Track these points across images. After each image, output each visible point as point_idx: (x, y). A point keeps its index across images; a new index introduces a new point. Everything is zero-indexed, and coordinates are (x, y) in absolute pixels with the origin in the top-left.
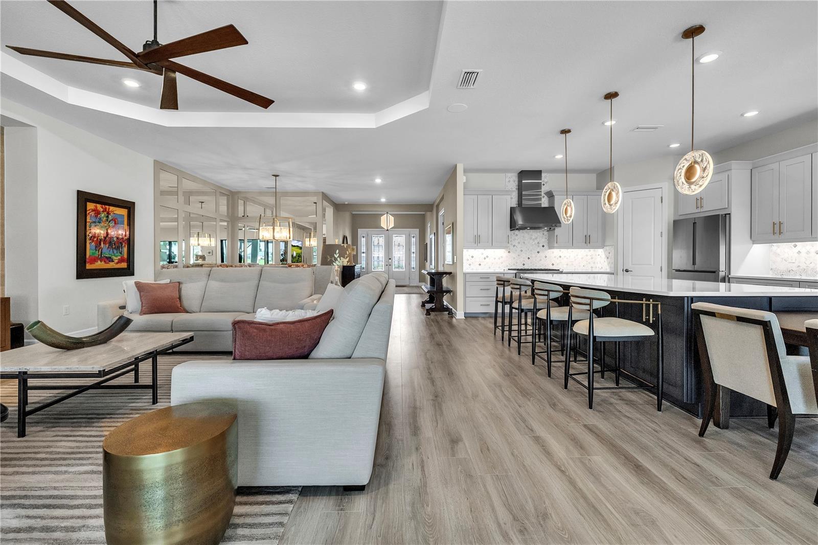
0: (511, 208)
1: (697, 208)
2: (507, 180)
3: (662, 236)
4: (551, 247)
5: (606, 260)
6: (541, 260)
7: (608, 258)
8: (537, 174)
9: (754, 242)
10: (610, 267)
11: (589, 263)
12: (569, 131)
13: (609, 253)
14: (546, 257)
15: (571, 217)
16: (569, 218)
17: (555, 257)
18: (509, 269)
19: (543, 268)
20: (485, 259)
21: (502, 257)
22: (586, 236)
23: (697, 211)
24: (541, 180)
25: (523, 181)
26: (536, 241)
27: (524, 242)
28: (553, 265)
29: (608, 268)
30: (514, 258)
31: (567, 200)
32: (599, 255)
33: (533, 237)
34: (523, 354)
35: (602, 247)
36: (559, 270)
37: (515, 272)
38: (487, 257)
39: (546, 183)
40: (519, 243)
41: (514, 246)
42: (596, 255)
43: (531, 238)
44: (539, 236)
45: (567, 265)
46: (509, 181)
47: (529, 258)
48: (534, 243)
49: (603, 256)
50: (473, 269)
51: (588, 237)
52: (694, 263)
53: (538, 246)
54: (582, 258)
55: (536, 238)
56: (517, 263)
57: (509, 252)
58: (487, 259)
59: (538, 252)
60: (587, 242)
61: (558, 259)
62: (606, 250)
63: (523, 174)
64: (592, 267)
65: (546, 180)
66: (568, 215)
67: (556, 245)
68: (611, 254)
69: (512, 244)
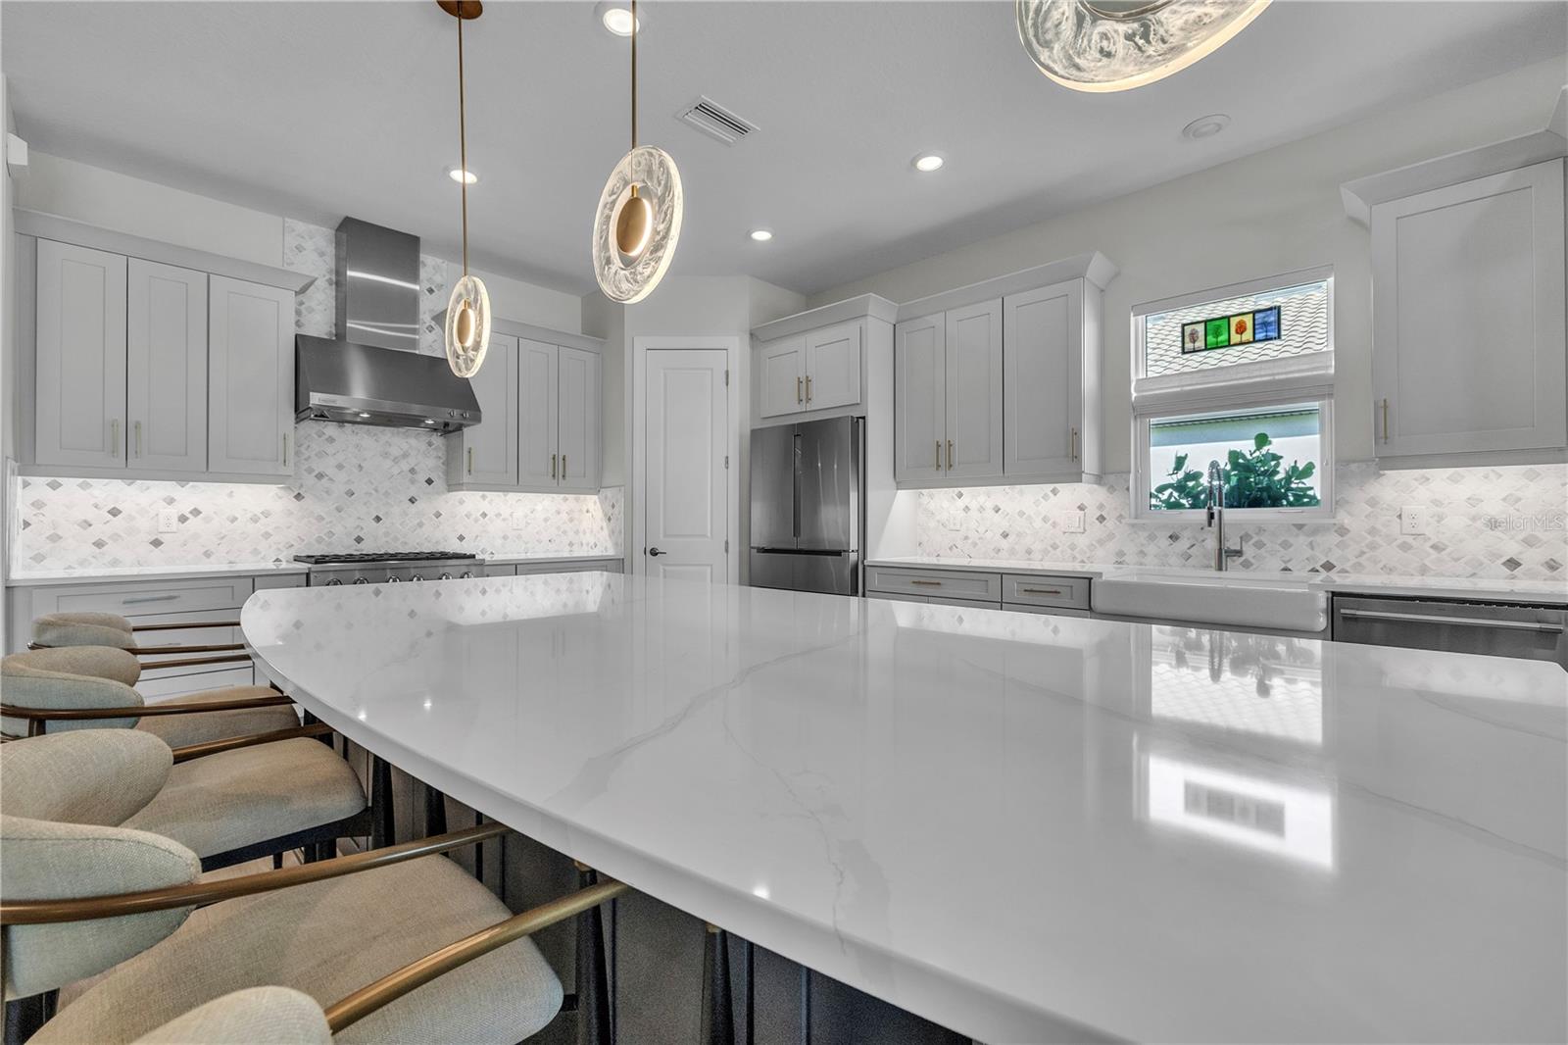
0: (299, 338)
2: (291, 241)
3: (727, 467)
4: (453, 486)
5: (605, 524)
6: (420, 525)
7: (609, 519)
9: (900, 485)
10: (616, 544)
11: (565, 532)
13: (613, 506)
14: (438, 515)
17: (468, 516)
20: (183, 519)
21: (266, 514)
22: (554, 458)
24: (416, 280)
25: (352, 273)
26: (405, 466)
27: (360, 467)
28: (461, 538)
29: (609, 544)
30: (320, 518)
32: (588, 511)
33: (395, 451)
35: (596, 488)
36: (473, 556)
38: (195, 512)
39: (439, 286)
40: (340, 467)
41: (320, 476)
42: (581, 511)
43: (386, 455)
44: (415, 448)
45: (505, 538)
47: (378, 519)
48: (396, 471)
49: (599, 514)
51: (561, 462)
53: (413, 482)
54: (546, 520)
55: (405, 455)
56: (331, 534)
57: (299, 496)
58: (193, 521)
59: (412, 500)
60: (558, 475)
61: (476, 521)
62: (606, 498)
63: (351, 232)
64: (571, 544)
65: (437, 279)
67: (466, 478)
68: (616, 509)
69: (311, 470)
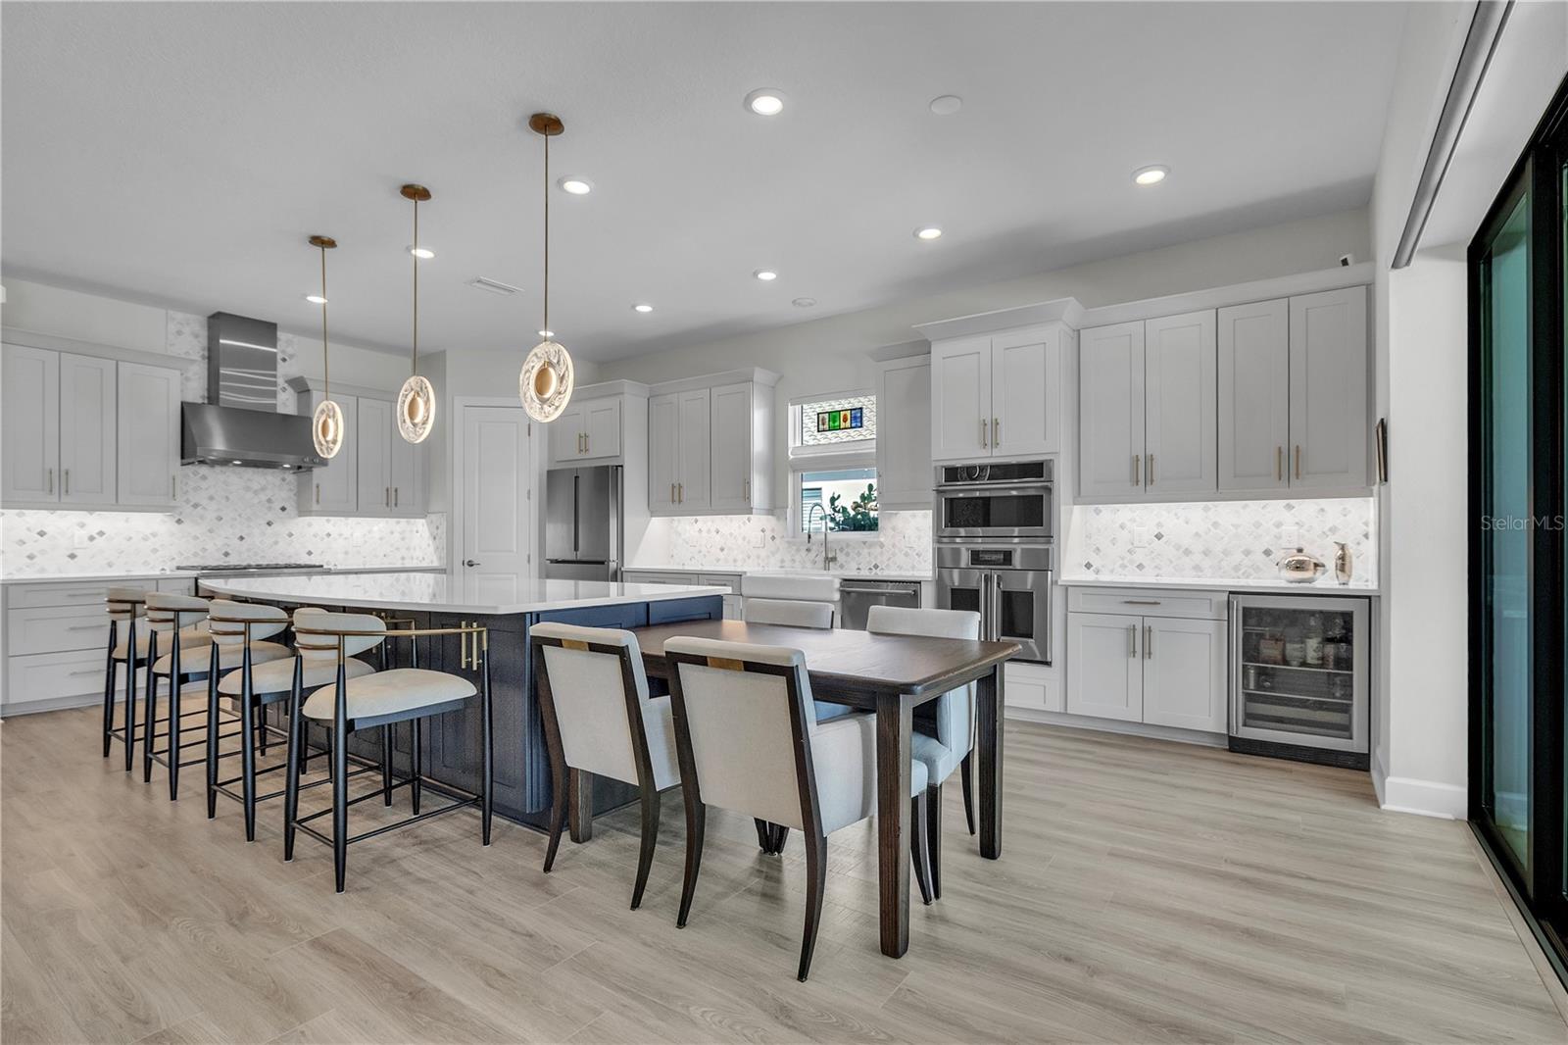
0: (182, 403)
1: (581, 451)
2: (173, 328)
3: (529, 498)
4: (303, 511)
5: (431, 543)
6: (276, 543)
7: (435, 538)
8: (266, 330)
9: (653, 514)
10: (440, 558)
11: (397, 549)
12: (331, 244)
13: (437, 528)
14: (291, 535)
15: (334, 442)
16: (331, 445)
17: (315, 536)
18: (178, 568)
19: (282, 561)
20: (92, 538)
21: (154, 535)
22: (387, 490)
23: (579, 456)
24: (275, 346)
25: (221, 341)
26: (263, 497)
27: (227, 498)
28: (310, 553)
29: (435, 558)
30: (196, 538)
31: (325, 402)
32: (417, 532)
33: (255, 486)
34: (187, 794)
35: (423, 514)
36: (322, 566)
37: (194, 573)
38: (101, 533)
39: (292, 356)
40: (211, 498)
41: (196, 506)
42: (411, 531)
43: (248, 489)
44: (274, 484)
45: (346, 553)
46: (179, 333)
47: (242, 538)
48: (256, 501)
49: (426, 534)
50: (43, 570)
51: (393, 493)
52: (576, 549)
53: (270, 509)
54: (381, 539)
55: (263, 489)
56: (204, 550)
57: (179, 521)
58: (99, 540)
59: (269, 524)
60: (392, 504)
61: (322, 539)
62: (432, 522)
63: (220, 322)
64: (403, 558)
65: (290, 350)
66: (330, 437)
67: (315, 507)
68: (439, 531)
69: (187, 501)
